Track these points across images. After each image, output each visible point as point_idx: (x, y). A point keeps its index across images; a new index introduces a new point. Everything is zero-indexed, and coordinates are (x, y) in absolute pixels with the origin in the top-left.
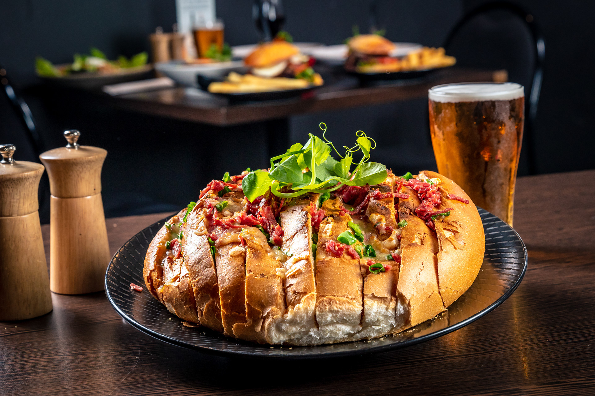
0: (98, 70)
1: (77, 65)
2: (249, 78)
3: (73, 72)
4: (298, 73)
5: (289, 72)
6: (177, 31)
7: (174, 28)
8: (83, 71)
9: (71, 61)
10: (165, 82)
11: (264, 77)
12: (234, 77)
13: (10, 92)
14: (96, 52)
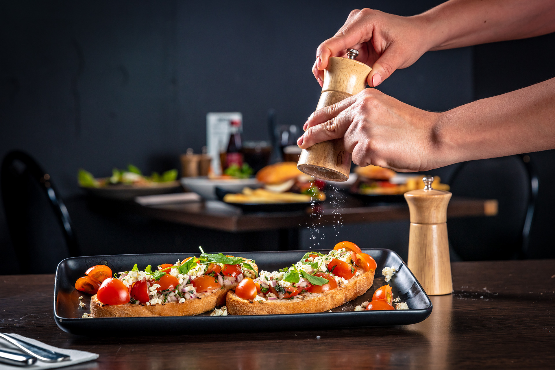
0: (134, 183)
1: (115, 178)
2: (260, 192)
3: (111, 184)
4: (304, 190)
5: (296, 189)
6: (206, 153)
7: (204, 150)
8: (119, 183)
9: (111, 175)
10: (193, 197)
11: (274, 192)
12: (247, 191)
13: (51, 194)
14: (133, 168)
